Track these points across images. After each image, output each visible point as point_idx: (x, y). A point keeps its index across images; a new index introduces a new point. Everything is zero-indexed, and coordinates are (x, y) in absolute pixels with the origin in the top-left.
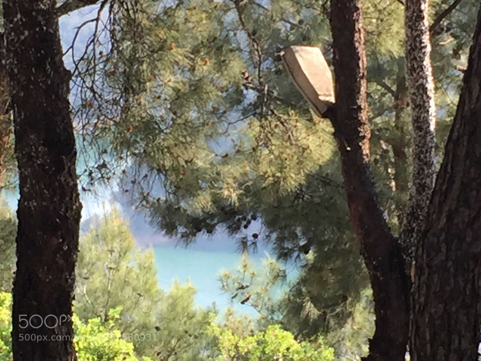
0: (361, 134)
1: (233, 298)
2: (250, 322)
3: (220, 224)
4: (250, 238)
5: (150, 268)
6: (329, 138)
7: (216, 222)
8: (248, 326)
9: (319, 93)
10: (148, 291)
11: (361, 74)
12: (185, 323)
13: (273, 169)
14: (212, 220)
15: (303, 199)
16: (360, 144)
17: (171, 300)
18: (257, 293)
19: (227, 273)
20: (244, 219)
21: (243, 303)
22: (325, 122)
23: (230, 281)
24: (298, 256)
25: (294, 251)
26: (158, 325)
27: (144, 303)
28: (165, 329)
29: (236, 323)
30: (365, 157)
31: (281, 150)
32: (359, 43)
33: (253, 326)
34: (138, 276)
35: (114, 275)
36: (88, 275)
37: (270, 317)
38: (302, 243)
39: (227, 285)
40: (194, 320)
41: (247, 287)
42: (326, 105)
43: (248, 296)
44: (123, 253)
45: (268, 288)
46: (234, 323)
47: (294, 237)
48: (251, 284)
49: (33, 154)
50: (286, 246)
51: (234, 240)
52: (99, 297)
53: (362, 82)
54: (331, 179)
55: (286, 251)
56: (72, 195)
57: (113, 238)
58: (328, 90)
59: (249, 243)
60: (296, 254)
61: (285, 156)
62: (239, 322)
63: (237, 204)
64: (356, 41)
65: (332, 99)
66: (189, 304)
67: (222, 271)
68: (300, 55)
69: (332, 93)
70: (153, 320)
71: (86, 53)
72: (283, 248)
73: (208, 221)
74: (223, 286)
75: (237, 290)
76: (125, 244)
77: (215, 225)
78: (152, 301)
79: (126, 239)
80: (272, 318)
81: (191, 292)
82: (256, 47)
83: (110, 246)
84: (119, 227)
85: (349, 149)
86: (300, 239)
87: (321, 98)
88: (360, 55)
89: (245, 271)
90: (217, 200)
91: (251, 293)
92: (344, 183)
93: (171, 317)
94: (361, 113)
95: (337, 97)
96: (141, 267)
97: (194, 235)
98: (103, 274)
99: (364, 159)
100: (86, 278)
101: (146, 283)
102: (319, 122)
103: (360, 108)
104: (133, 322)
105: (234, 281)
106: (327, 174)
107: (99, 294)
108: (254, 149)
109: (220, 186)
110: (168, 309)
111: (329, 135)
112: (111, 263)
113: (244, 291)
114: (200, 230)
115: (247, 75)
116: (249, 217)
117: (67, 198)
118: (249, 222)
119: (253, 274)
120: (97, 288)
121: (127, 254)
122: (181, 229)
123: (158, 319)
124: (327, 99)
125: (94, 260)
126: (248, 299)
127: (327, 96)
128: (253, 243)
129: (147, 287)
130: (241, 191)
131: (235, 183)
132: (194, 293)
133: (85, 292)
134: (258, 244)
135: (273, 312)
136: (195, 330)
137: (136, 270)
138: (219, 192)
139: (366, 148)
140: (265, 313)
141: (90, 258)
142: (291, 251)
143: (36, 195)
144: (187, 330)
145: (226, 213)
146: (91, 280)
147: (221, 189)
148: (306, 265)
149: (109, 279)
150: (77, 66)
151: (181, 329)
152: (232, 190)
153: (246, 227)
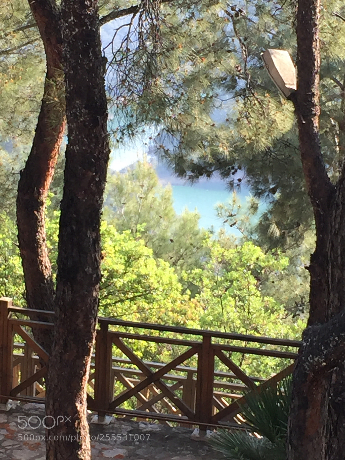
0: (313, 113)
1: (225, 222)
2: (235, 239)
3: (216, 171)
4: (236, 181)
5: (169, 199)
6: (291, 115)
7: (213, 169)
8: (234, 242)
9: (286, 82)
10: (167, 215)
11: (316, 71)
12: (191, 238)
13: (250, 134)
14: (211, 168)
15: (270, 156)
16: (312, 119)
17: (182, 222)
18: (242, 220)
19: (221, 205)
20: (233, 168)
21: (231, 226)
22: (289, 104)
23: (223, 211)
24: (268, 195)
25: (266, 192)
26: (172, 238)
27: (164, 223)
28: (177, 241)
29: (226, 240)
30: (315, 129)
31: (257, 121)
32: (316, 49)
33: (237, 242)
34: (160, 204)
35: (143, 202)
36: (125, 201)
37: (249, 237)
38: (272, 187)
39: (221, 213)
40: (198, 237)
41: (235, 215)
42: (290, 91)
43: (235, 221)
44: (151, 188)
45: (249, 217)
46: (224, 240)
47: (266, 181)
48: (237, 214)
49: (78, 113)
50: (260, 188)
51: (225, 182)
52: (132, 217)
53: (316, 76)
54: (291, 143)
55: (260, 191)
56: (103, 143)
57: (144, 176)
58: (292, 81)
59: (235, 185)
60: (267, 194)
61: (259, 125)
62: (228, 239)
63: (228, 157)
64: (314, 48)
65: (295, 87)
66: (194, 225)
67: (218, 204)
68: (275, 56)
69: (295, 83)
70: (169, 235)
71: (121, 47)
72: (258, 189)
73: (208, 168)
74: (218, 214)
75: (228, 217)
76: (152, 182)
77: (212, 171)
78: (169, 222)
79: (153, 178)
80: (251, 238)
81: (197, 217)
82: (244, 48)
83: (141, 183)
84: (148, 170)
85: (304, 122)
86: (270, 184)
87: (287, 86)
88: (315, 57)
89: (234, 205)
90: (215, 154)
91: (237, 220)
92: (299, 146)
93: (181, 234)
94: (314, 97)
95: (298, 86)
96: (163, 198)
97: (198, 177)
98: (136, 201)
99: (314, 130)
100: (124, 204)
101: (166, 209)
102: (285, 104)
103: (313, 94)
104: (155, 235)
105: (226, 211)
106: (288, 139)
107: (132, 215)
108: (238, 120)
109: (217, 145)
110: (180, 227)
111: (291, 113)
112: (141, 194)
113: (232, 218)
114: (202, 175)
115: (239, 68)
116: (236, 167)
117: (100, 146)
118: (236, 171)
119: (240, 207)
120: (131, 211)
121: (153, 188)
122: (189, 173)
123: (172, 234)
124: (291, 87)
125: (130, 192)
126: (235, 224)
127: (291, 85)
128: (238, 185)
129: (166, 212)
130: (231, 149)
131: (227, 143)
132: (199, 218)
133: (123, 213)
134: (241, 186)
135: (252, 233)
136: (198, 243)
137: (159, 200)
138: (216, 148)
139: (316, 122)
140: (246, 234)
141: (127, 190)
142: (263, 192)
143: (79, 142)
144: (192, 243)
145: (220, 163)
146: (127, 205)
147: (218, 146)
148: (273, 201)
149: (140, 205)
150: (115, 56)
151: (188, 242)
152: (225, 148)
153: (233, 174)
